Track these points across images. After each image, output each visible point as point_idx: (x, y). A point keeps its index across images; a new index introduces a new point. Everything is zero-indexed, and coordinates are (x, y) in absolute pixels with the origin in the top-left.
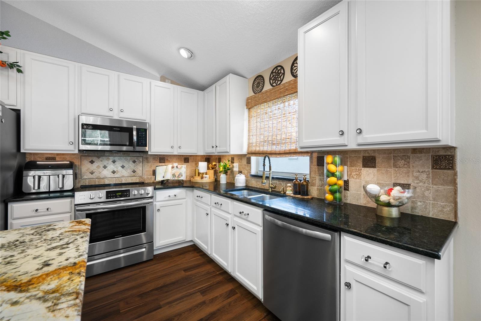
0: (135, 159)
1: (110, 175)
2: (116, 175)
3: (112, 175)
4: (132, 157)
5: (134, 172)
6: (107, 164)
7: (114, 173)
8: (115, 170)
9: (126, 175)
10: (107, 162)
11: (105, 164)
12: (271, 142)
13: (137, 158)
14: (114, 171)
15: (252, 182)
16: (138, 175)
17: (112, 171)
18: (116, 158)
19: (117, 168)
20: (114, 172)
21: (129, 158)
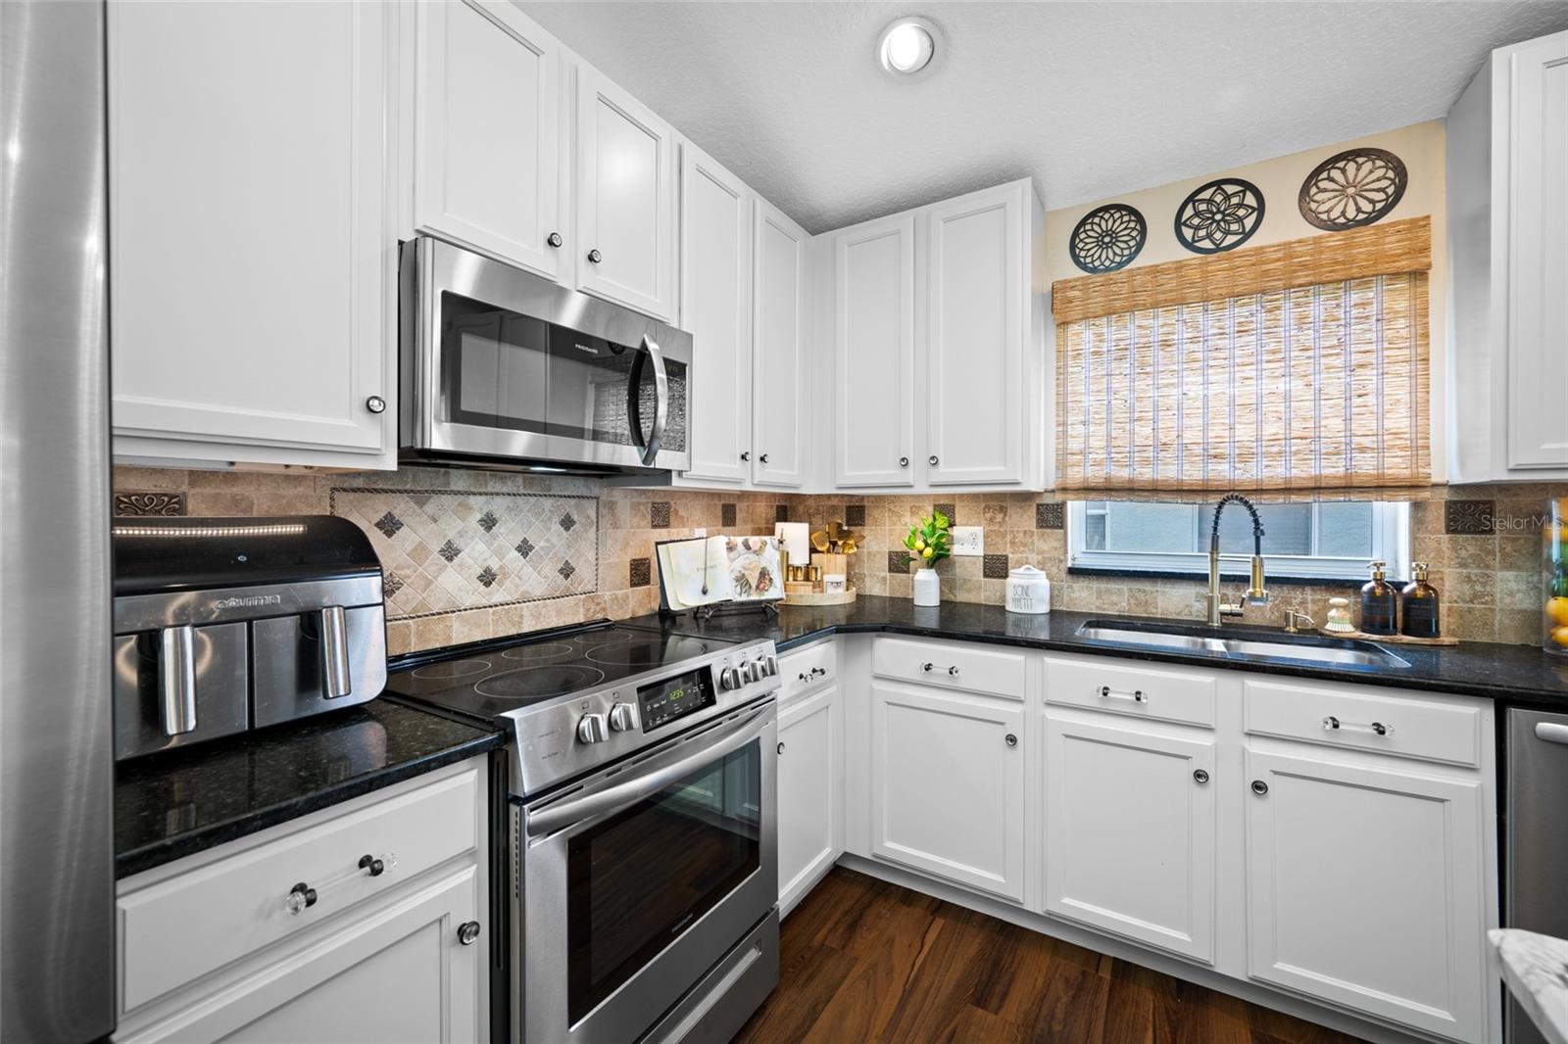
0: (569, 507)
1: (469, 591)
2: (498, 594)
3: (478, 595)
4: (562, 501)
5: (567, 571)
6: (461, 534)
7: (488, 584)
8: (495, 565)
9: (537, 593)
10: (459, 524)
11: (451, 535)
12: (1198, 449)
13: (577, 506)
14: (488, 571)
15: (1073, 595)
16: (580, 590)
17: (480, 571)
18: (498, 506)
19: (500, 553)
20: (487, 578)
21: (548, 503)
